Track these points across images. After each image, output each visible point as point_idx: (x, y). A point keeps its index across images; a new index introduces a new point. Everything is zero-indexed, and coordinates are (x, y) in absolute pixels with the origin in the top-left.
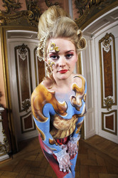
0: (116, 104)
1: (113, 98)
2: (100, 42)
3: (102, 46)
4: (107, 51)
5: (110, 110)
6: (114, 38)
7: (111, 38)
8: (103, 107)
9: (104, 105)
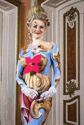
0: (79, 89)
1: (76, 81)
2: (65, 16)
3: (67, 21)
4: (72, 27)
5: (73, 96)
6: (79, 14)
7: (76, 13)
8: (65, 93)
9: (67, 91)
